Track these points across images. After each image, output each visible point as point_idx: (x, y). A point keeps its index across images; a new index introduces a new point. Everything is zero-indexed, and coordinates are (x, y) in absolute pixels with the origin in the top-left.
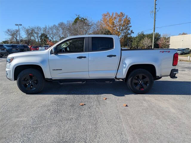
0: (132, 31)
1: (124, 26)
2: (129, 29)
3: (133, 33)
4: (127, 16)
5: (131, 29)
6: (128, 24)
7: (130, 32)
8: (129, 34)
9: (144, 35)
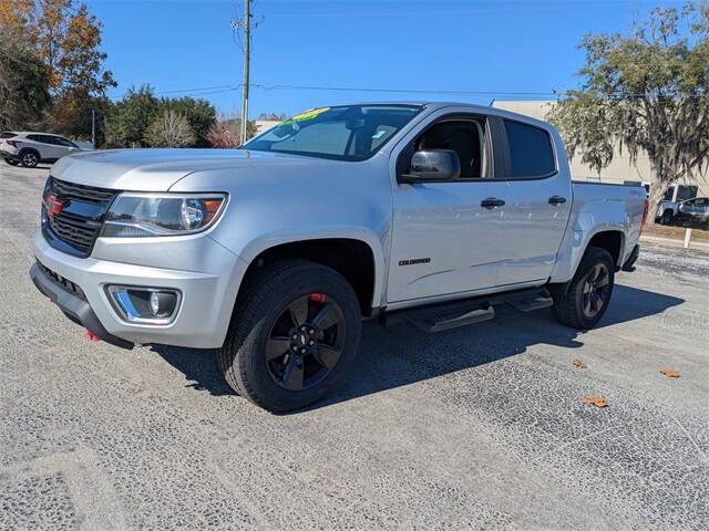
0: (106, 76)
1: (71, 46)
2: (95, 67)
3: (115, 85)
4: (84, 8)
5: (104, 66)
6: (90, 43)
7: (99, 78)
8: (95, 85)
9: (153, 101)
